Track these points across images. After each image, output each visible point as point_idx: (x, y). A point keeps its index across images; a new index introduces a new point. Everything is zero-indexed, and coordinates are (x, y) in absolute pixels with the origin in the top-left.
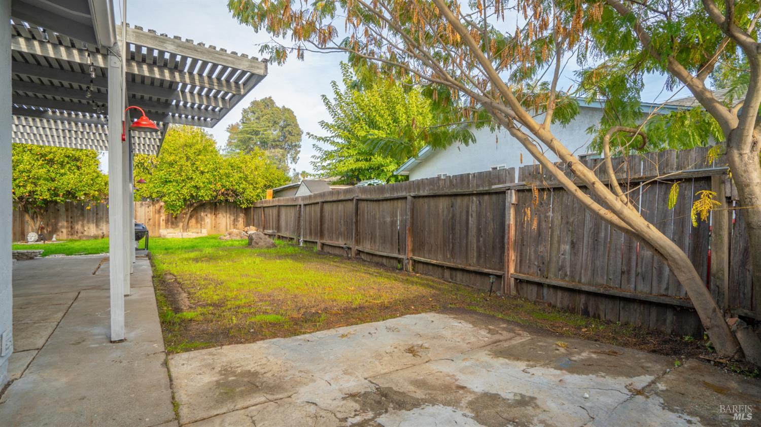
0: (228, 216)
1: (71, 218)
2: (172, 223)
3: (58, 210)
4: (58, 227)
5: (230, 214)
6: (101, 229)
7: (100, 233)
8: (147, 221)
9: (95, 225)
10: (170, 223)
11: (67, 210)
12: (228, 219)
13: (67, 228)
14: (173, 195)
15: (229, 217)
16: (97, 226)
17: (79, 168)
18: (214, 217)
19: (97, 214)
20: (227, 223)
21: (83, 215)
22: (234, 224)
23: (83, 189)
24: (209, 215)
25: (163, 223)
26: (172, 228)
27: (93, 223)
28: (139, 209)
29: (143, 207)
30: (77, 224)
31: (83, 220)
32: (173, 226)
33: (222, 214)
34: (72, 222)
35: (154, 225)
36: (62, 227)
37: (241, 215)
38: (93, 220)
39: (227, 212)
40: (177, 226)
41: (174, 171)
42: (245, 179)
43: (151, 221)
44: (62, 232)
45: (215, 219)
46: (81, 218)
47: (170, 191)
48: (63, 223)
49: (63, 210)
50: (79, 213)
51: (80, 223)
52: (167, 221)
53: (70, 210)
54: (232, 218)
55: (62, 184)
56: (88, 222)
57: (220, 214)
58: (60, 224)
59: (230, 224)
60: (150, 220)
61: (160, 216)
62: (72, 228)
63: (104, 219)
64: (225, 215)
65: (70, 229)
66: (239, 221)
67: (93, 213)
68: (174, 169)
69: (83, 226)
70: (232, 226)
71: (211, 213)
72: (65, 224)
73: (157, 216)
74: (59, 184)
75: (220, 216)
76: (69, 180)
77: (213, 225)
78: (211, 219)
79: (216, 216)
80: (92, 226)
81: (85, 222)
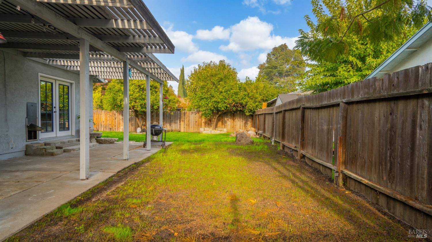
0: (241, 120)
2: (208, 124)
3: (153, 116)
5: (243, 119)
6: (172, 127)
7: (171, 129)
8: (195, 122)
10: (207, 124)
12: (241, 123)
16: (170, 125)
18: (232, 121)
19: (170, 118)
20: (240, 125)
22: (245, 126)
24: (230, 120)
25: (203, 124)
26: (208, 127)
28: (191, 115)
29: (193, 114)
31: (164, 121)
32: (209, 126)
33: (238, 119)
35: (199, 125)
37: (249, 120)
39: (240, 118)
40: (211, 126)
43: (197, 122)
45: (233, 122)
49: (155, 116)
52: (205, 123)
54: (244, 122)
57: (236, 119)
59: (242, 126)
60: (196, 122)
61: (202, 120)
63: (174, 121)
64: (239, 120)
66: (248, 124)
67: (168, 118)
70: (244, 127)
71: (231, 118)
73: (200, 120)
75: (236, 120)
77: (232, 126)
78: (231, 122)
79: (234, 121)
80: (168, 125)
81: (165, 123)
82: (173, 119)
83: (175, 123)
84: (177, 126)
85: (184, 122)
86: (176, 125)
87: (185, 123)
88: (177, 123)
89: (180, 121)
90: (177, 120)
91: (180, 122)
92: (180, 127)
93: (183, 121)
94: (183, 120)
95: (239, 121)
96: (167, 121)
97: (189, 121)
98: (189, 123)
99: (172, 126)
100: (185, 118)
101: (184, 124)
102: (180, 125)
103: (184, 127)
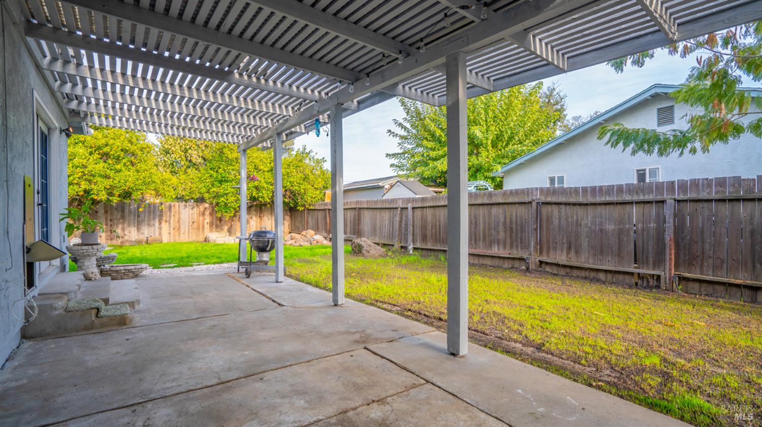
1: (111, 220)
2: (217, 226)
3: (97, 212)
6: (142, 234)
7: (143, 237)
8: (191, 224)
9: (136, 228)
10: (214, 226)
11: (106, 212)
13: (106, 231)
16: (138, 229)
18: (259, 220)
19: (138, 216)
20: (272, 226)
21: (123, 217)
24: (254, 218)
25: (207, 227)
27: (134, 226)
28: (183, 211)
29: (187, 209)
30: (117, 227)
31: (123, 223)
32: (217, 230)
34: (111, 225)
35: (198, 229)
36: (100, 231)
38: (134, 223)
39: (272, 214)
40: (222, 230)
43: (195, 224)
44: (100, 236)
45: (260, 222)
46: (121, 221)
50: (119, 215)
51: (120, 226)
52: (211, 224)
53: (109, 212)
55: (119, 182)
56: (129, 225)
57: (266, 217)
58: (99, 228)
60: (193, 222)
61: (204, 219)
62: (111, 232)
63: (146, 222)
64: (270, 217)
65: (109, 233)
67: (134, 216)
69: (123, 229)
71: (256, 216)
72: (104, 227)
73: (201, 218)
74: (115, 182)
77: (259, 228)
78: (257, 222)
79: (261, 219)
80: (133, 230)
81: (125, 225)
82: (145, 217)
83: (149, 225)
84: (154, 232)
85: (169, 223)
86: (152, 229)
87: (172, 225)
88: (154, 225)
89: (159, 221)
90: (154, 219)
91: (160, 223)
92: (160, 234)
93: (166, 221)
94: (168, 219)
95: (269, 219)
96: (132, 222)
97: (179, 221)
98: (179, 224)
99: (141, 231)
100: (170, 216)
101: (170, 227)
102: (160, 228)
103: (170, 233)
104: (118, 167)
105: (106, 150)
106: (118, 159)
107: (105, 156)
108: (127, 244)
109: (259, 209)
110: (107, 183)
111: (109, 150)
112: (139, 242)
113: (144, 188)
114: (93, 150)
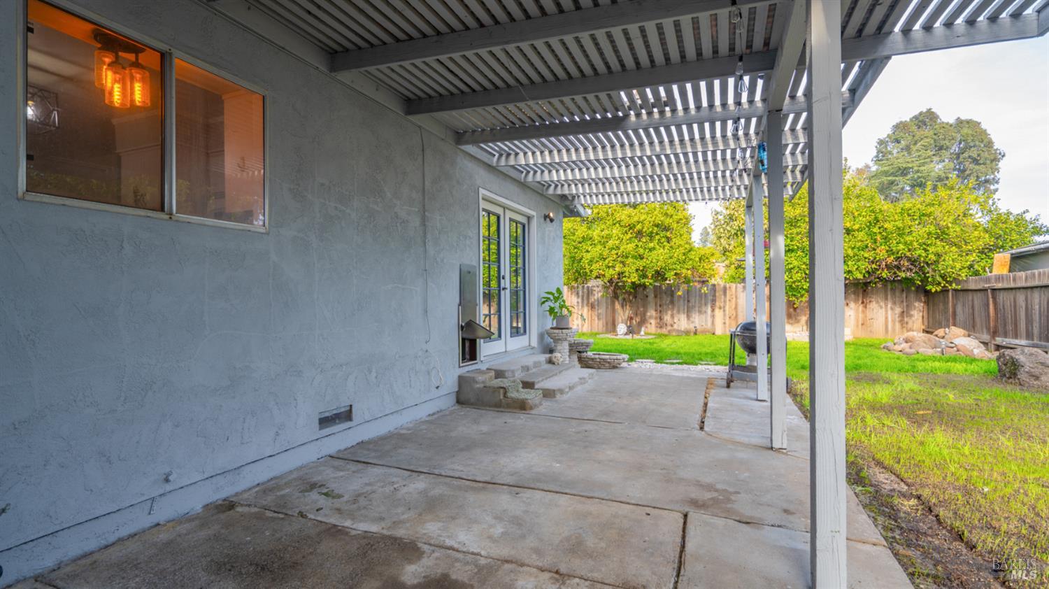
0: (889, 306)
1: (660, 306)
3: (647, 296)
4: (647, 317)
5: (894, 303)
6: (693, 322)
7: (691, 327)
9: (685, 316)
11: (656, 297)
12: (890, 312)
13: (656, 318)
14: (797, 272)
15: (892, 309)
16: (688, 317)
17: (669, 240)
18: (861, 308)
19: (688, 301)
20: (886, 318)
21: (672, 302)
22: (901, 321)
23: (674, 266)
24: (852, 305)
27: (684, 313)
28: (742, 294)
30: (666, 315)
31: (673, 309)
33: (877, 302)
34: (660, 311)
36: (651, 317)
37: (917, 304)
38: (684, 310)
39: (886, 299)
40: (798, 321)
41: (798, 234)
42: (942, 235)
44: (651, 323)
45: (863, 312)
46: (670, 306)
47: (792, 266)
48: (651, 313)
49: (652, 296)
50: (669, 299)
51: (670, 312)
53: (659, 296)
54: (898, 310)
55: (651, 262)
56: (679, 312)
58: (649, 314)
59: (893, 321)
62: (661, 319)
63: (697, 309)
64: (882, 304)
65: (659, 321)
66: (911, 316)
67: (684, 300)
68: (798, 230)
69: (672, 316)
70: (898, 325)
71: (856, 301)
72: (653, 313)
74: (647, 262)
75: (873, 305)
76: (659, 256)
77: (860, 323)
78: (857, 311)
79: (866, 307)
80: (683, 317)
81: (675, 312)
82: (695, 302)
83: (700, 312)
84: (706, 321)
85: (724, 311)
86: (703, 317)
87: (727, 312)
88: (705, 312)
89: (712, 307)
90: (706, 305)
91: (713, 310)
92: (713, 323)
93: (720, 308)
94: (722, 305)
95: (881, 307)
96: (682, 308)
97: (736, 308)
98: (736, 312)
99: (691, 319)
100: (725, 302)
101: (725, 315)
102: (713, 316)
103: (725, 323)
104: (651, 245)
105: (639, 227)
106: (651, 236)
107: (640, 234)
108: (674, 334)
109: (861, 291)
110: (640, 264)
111: (641, 228)
112: (687, 333)
113: (679, 267)
114: (627, 229)
